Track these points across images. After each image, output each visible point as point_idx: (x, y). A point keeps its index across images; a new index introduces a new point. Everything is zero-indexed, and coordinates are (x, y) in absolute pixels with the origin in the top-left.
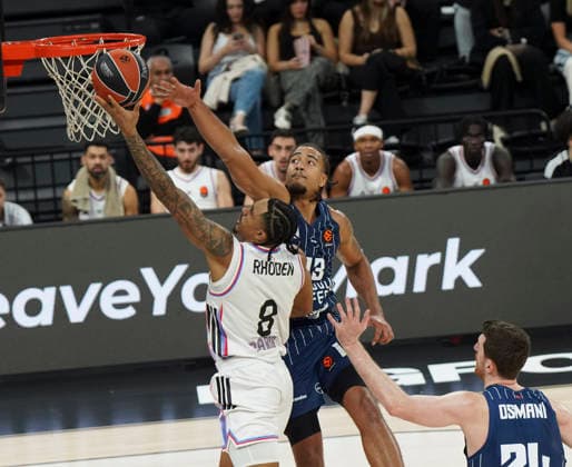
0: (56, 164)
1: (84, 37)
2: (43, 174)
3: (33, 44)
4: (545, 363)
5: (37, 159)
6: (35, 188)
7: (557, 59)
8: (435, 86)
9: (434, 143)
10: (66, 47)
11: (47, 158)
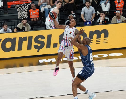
0: (15, 22)
1: (21, 1)
2: (13, 23)
3: (12, 2)
4: (98, 56)
5: (12, 21)
6: (11, 26)
7: (100, 4)
8: (79, 8)
9: (79, 18)
10: (18, 3)
11: (13, 21)
